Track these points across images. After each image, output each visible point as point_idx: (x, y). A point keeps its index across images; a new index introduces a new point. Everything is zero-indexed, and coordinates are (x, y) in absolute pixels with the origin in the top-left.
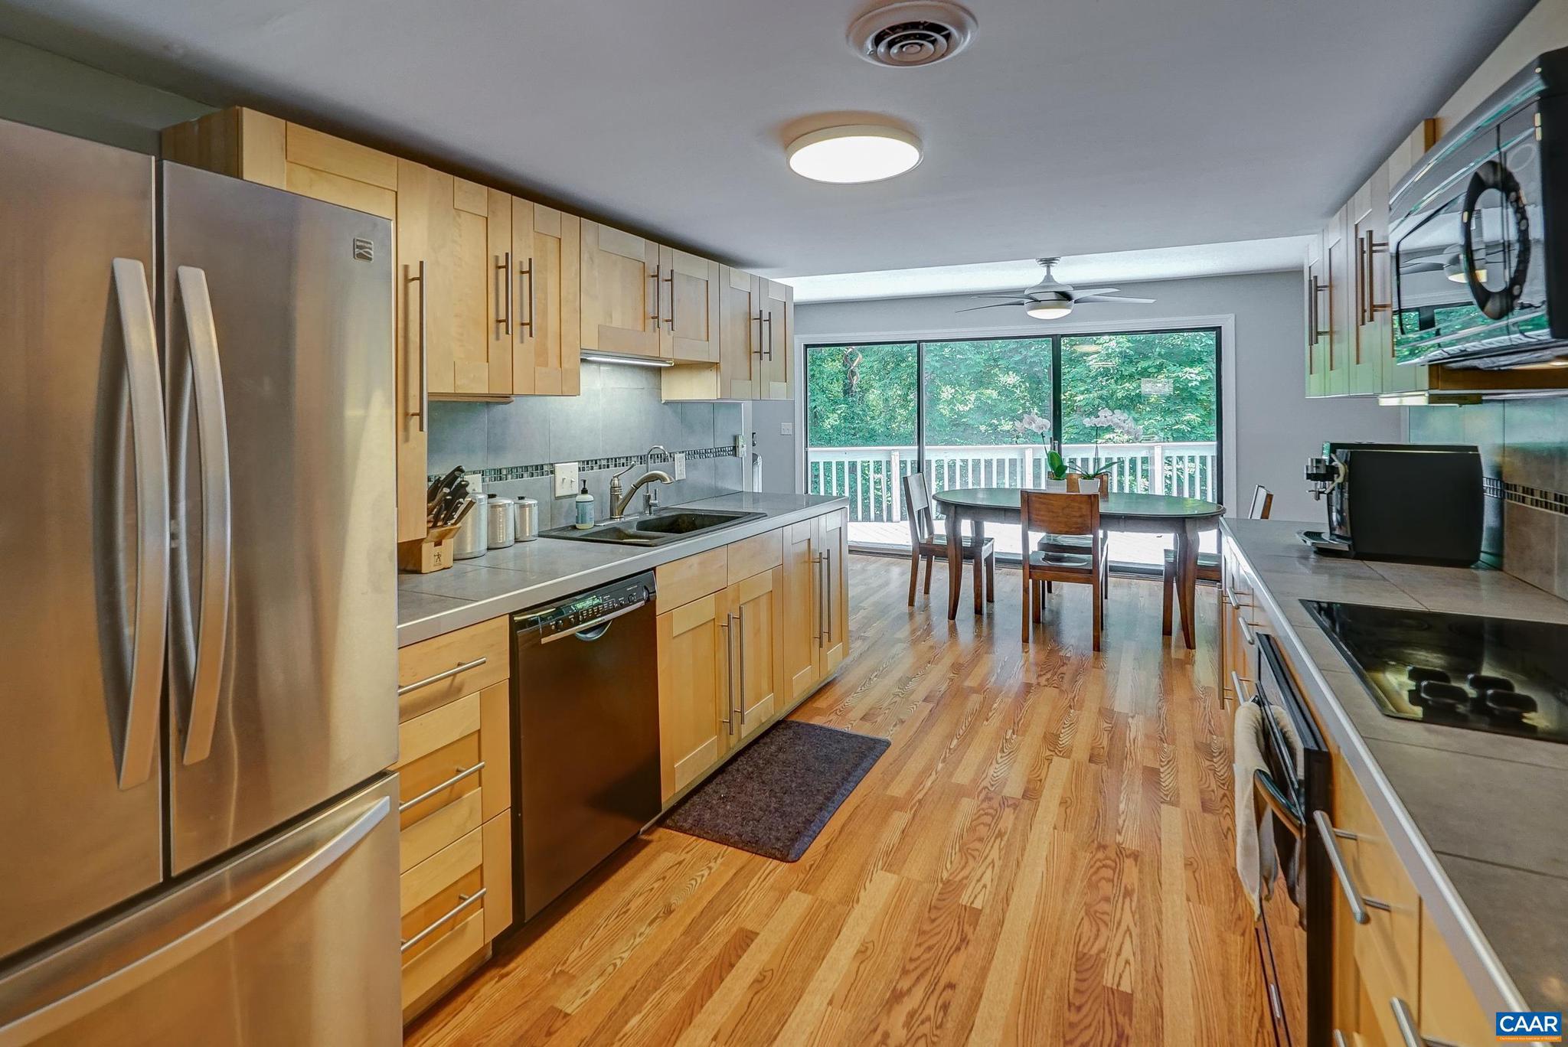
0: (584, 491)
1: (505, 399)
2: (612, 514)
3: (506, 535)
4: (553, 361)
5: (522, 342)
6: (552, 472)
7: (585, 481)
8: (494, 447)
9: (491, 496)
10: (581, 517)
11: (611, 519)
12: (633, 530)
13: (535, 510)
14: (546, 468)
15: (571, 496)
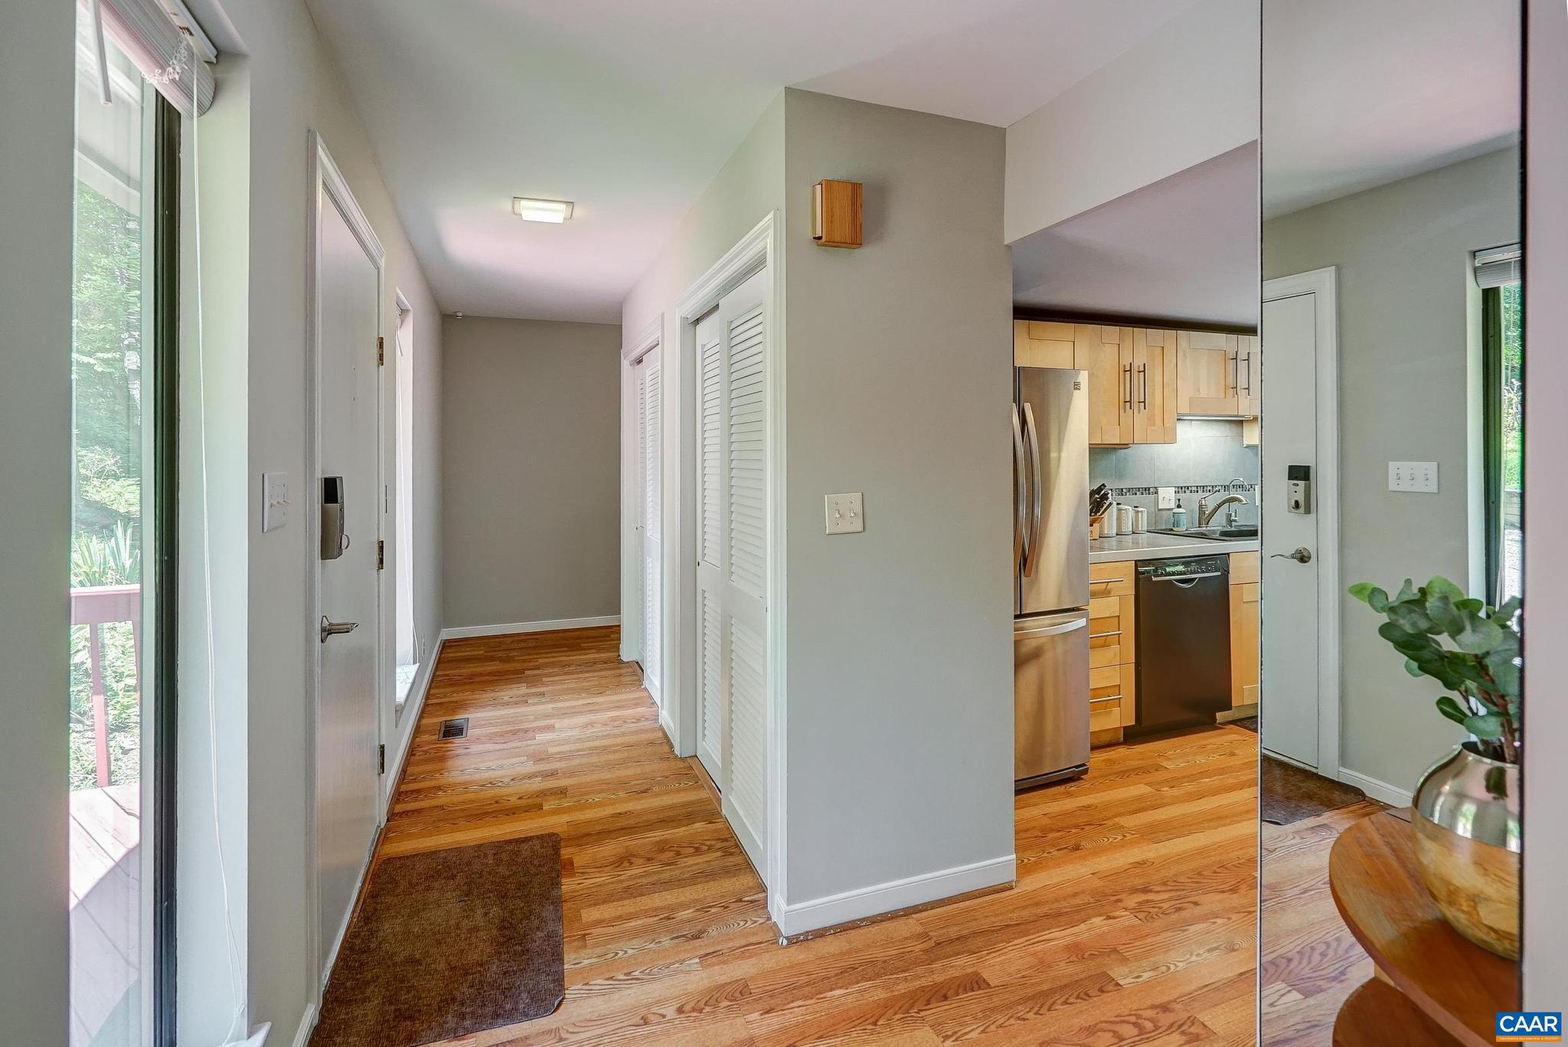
0: (1179, 506)
1: (1125, 446)
2: (1200, 524)
3: (1128, 527)
4: (1159, 422)
5: (1139, 412)
6: (1156, 493)
7: (1179, 500)
8: (1120, 475)
9: (1118, 504)
10: (1176, 524)
11: (1199, 527)
12: (1217, 536)
13: (1145, 515)
14: (1151, 490)
15: (1169, 509)
